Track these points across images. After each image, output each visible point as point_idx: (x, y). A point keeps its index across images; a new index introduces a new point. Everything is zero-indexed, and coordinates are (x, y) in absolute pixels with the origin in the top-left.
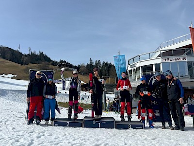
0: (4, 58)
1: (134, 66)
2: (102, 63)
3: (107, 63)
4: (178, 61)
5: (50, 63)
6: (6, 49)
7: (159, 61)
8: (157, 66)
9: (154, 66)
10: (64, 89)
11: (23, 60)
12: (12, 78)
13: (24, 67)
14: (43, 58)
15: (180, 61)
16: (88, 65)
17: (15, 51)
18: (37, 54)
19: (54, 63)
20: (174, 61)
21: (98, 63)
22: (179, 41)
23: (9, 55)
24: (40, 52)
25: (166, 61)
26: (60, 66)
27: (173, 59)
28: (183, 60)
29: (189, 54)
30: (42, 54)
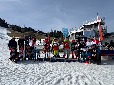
0: (13, 30)
1: (71, 32)
2: (57, 31)
3: (59, 31)
5: (34, 32)
7: (82, 30)
8: (82, 32)
9: (80, 33)
10: (40, 43)
11: (22, 31)
12: (17, 39)
13: (22, 34)
14: (30, 30)
15: (91, 30)
16: (50, 32)
17: (18, 27)
18: (28, 28)
19: (36, 32)
21: (55, 31)
22: (91, 21)
23: (15, 29)
25: (85, 31)
26: (38, 33)
27: (88, 30)
28: (93, 30)
29: (95, 27)
30: (30, 28)
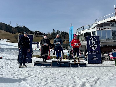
0: (2, 30)
1: (80, 33)
2: (60, 32)
4: (106, 29)
5: (30, 32)
6: (2, 24)
7: (95, 30)
8: (94, 33)
9: (92, 33)
10: (38, 47)
11: (13, 31)
12: (7, 42)
13: (14, 35)
14: (25, 30)
15: (107, 29)
16: (52, 33)
17: (8, 25)
18: (21, 27)
19: (32, 32)
20: (104, 29)
21: (58, 32)
22: (107, 18)
23: (4, 28)
24: (23, 26)
25: (99, 30)
26: (35, 34)
28: (109, 29)
29: (113, 25)
